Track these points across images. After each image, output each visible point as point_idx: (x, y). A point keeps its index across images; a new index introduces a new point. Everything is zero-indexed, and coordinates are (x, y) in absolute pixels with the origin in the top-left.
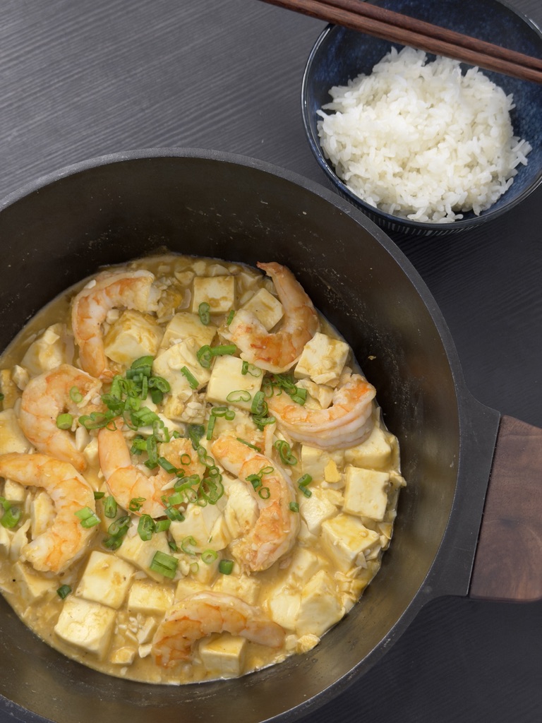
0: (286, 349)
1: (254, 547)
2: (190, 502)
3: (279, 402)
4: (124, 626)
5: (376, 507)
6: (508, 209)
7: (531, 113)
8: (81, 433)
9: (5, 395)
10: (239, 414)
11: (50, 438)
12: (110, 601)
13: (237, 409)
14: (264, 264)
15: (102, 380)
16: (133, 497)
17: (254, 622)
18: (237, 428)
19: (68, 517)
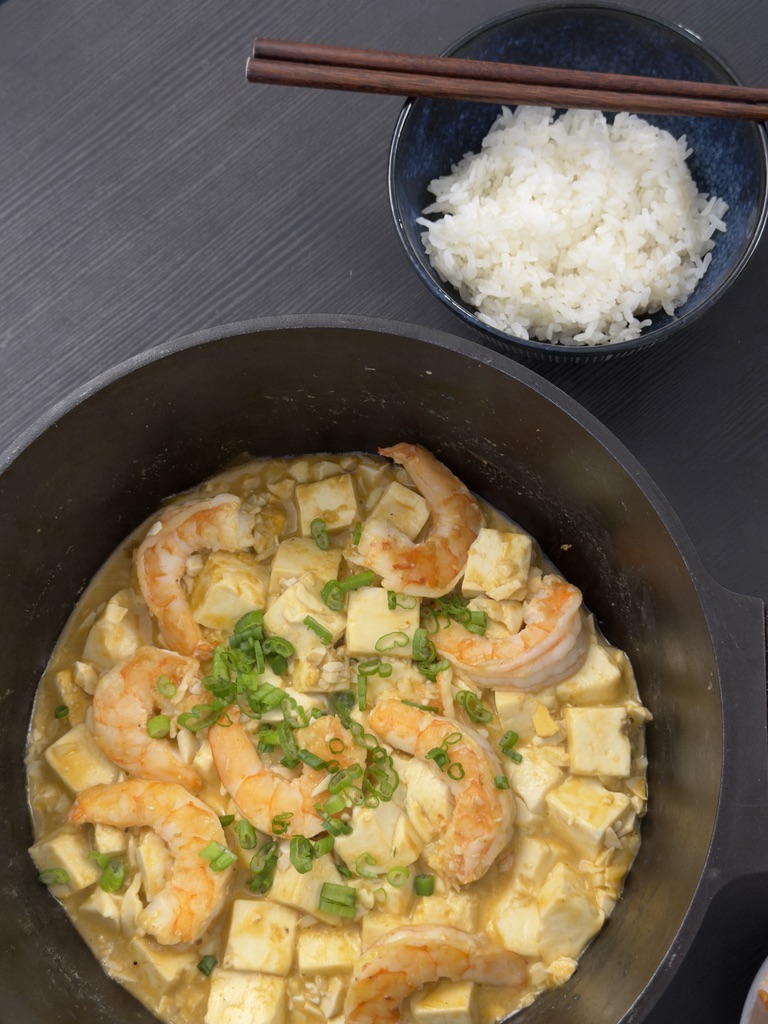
0: (443, 560)
1: (458, 850)
2: (355, 803)
3: (450, 638)
4: (299, 998)
5: (616, 759)
6: (713, 303)
7: (717, 156)
8: (184, 739)
9: (70, 707)
10: (397, 665)
11: (143, 754)
12: (273, 967)
13: (393, 660)
14: (387, 450)
15: (198, 658)
16: (275, 814)
17: (480, 957)
18: (399, 686)
19: (190, 861)
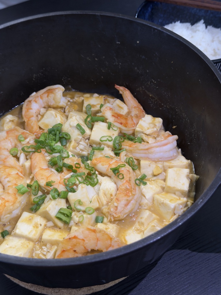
0: (130, 122)
1: (116, 204)
2: (80, 183)
3: (126, 145)
4: (39, 252)
5: (183, 184)
8: (22, 157)
10: (106, 148)
11: (6, 159)
12: (31, 236)
14: (118, 86)
15: (36, 135)
16: (48, 181)
19: (11, 191)
